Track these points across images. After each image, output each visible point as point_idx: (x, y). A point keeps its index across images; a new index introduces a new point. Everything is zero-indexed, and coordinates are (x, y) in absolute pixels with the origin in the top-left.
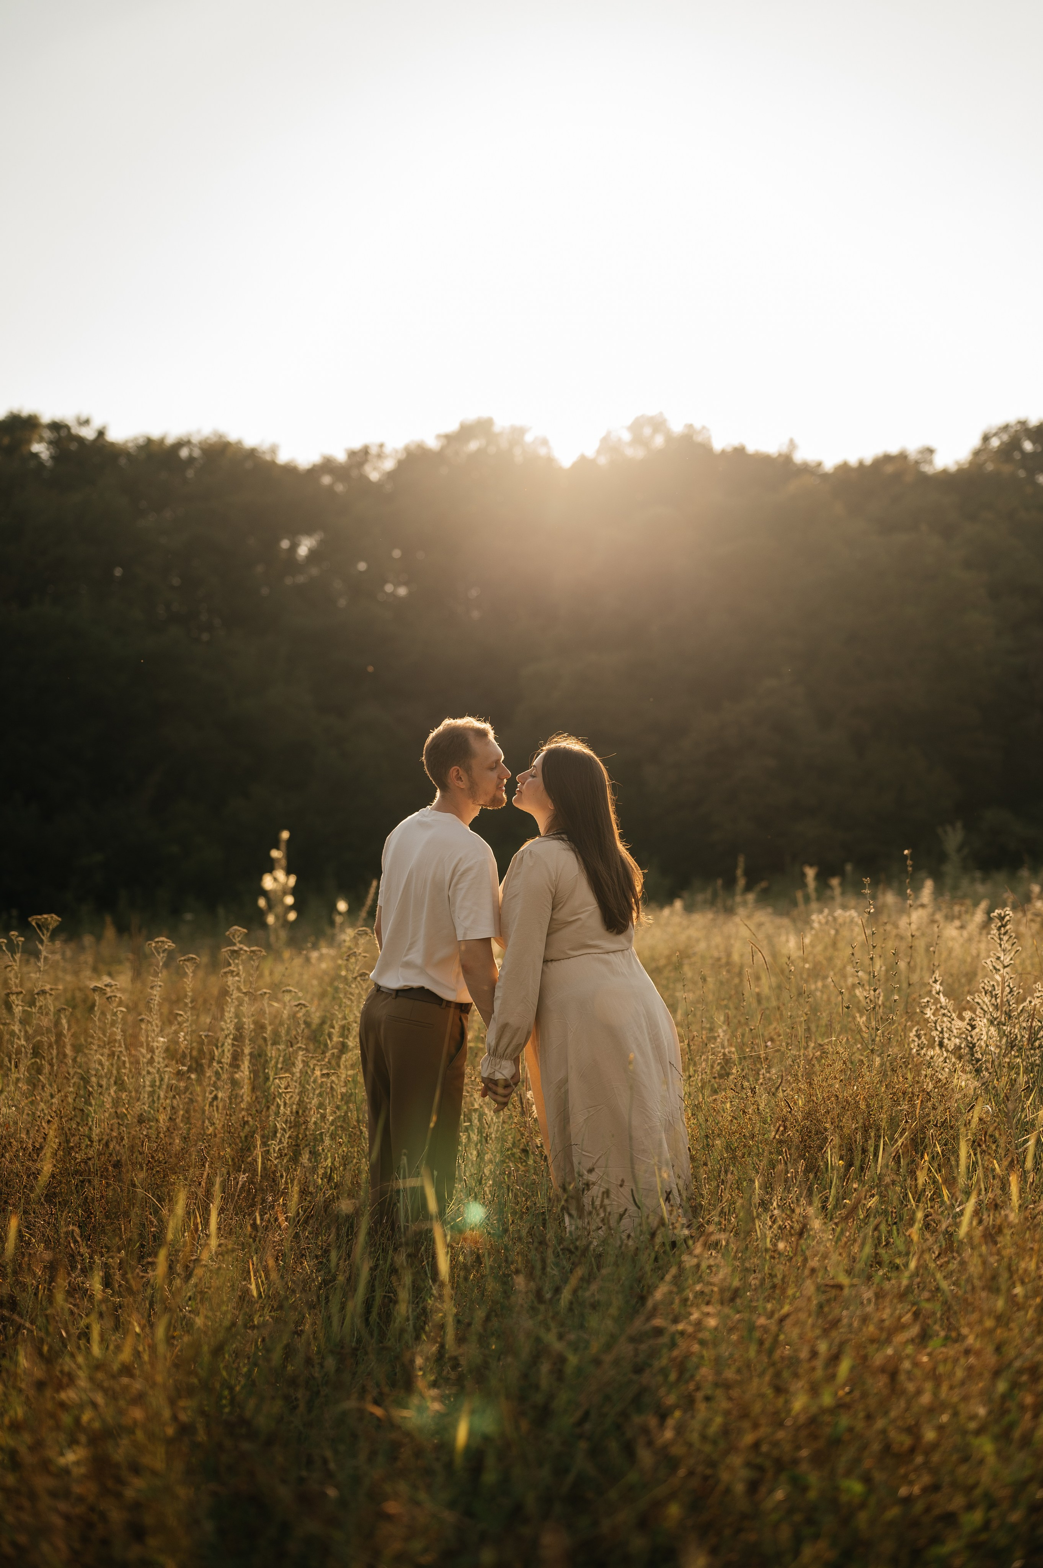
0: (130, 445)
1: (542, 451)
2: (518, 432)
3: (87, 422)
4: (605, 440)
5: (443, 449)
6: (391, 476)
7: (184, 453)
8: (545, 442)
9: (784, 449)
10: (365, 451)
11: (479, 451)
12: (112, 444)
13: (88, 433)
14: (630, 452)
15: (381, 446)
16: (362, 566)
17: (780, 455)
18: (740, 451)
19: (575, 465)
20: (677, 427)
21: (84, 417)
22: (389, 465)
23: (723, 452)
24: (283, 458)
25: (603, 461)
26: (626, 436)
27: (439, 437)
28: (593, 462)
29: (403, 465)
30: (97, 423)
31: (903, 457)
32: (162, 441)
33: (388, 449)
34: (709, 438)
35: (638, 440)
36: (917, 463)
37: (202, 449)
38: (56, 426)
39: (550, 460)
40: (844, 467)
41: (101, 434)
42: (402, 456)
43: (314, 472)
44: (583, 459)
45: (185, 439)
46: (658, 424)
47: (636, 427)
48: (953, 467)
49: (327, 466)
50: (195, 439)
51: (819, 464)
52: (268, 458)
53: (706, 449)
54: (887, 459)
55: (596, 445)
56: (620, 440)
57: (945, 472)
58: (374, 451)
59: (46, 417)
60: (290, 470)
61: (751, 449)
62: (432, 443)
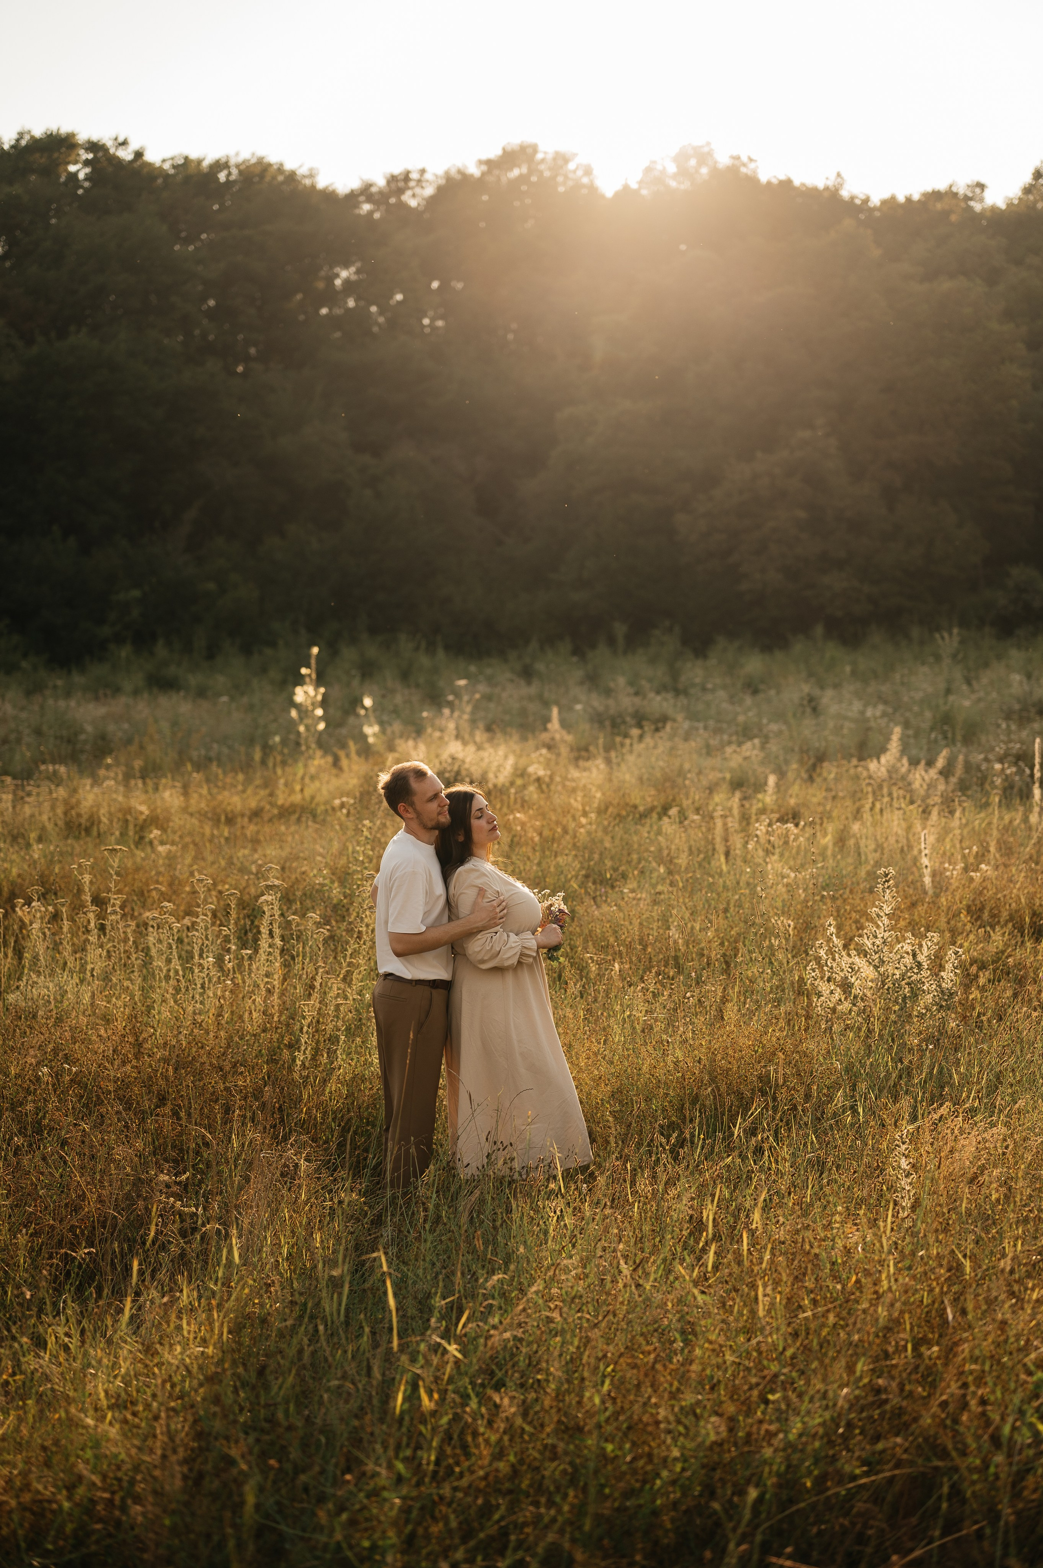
0: (167, 166)
1: (585, 180)
2: (562, 159)
3: (124, 143)
4: (648, 170)
5: (483, 174)
6: (432, 201)
7: (222, 176)
8: (588, 171)
9: (830, 183)
10: (406, 177)
11: (522, 179)
12: (150, 165)
13: (126, 155)
14: (673, 184)
15: (423, 171)
16: (399, 297)
17: (827, 188)
18: (787, 184)
19: (617, 194)
20: (723, 159)
21: (121, 140)
22: (429, 191)
23: (769, 183)
24: (322, 183)
25: (644, 192)
26: (672, 168)
27: (481, 162)
28: (636, 192)
29: (442, 191)
30: (134, 146)
31: (951, 194)
32: (199, 162)
33: (428, 176)
34: (755, 171)
35: (683, 172)
36: (967, 198)
37: (241, 172)
38: (93, 146)
39: (592, 188)
40: (890, 203)
41: (139, 155)
42: (442, 182)
43: (352, 198)
44: (626, 187)
45: (224, 160)
46: (704, 156)
47: (681, 158)
48: (1002, 205)
49: (366, 192)
50: (232, 162)
51: (866, 201)
52: (307, 182)
53: (752, 180)
54: (936, 196)
55: (639, 176)
56: (664, 171)
57: (994, 209)
58: (414, 176)
59: (82, 137)
60: (329, 196)
61: (797, 182)
62: (474, 170)
